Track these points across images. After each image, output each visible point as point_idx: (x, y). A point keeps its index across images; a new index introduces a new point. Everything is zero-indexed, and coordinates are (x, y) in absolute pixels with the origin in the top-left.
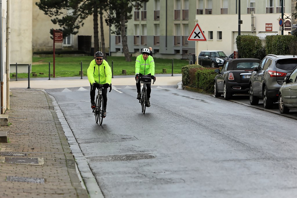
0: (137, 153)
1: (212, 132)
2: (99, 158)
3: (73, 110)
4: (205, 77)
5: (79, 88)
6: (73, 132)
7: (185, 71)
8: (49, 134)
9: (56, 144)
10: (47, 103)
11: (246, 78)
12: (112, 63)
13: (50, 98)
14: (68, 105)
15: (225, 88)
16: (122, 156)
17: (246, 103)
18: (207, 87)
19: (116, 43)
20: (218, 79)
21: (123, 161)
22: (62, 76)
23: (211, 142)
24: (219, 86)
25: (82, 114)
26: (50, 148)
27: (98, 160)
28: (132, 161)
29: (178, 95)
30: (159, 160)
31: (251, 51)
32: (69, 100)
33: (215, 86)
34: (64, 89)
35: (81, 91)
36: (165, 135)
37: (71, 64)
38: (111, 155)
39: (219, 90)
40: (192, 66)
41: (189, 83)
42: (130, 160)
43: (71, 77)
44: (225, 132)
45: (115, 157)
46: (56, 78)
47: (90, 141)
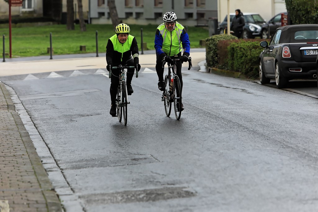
0: (162, 187)
1: (277, 145)
2: (100, 197)
3: (44, 109)
4: (243, 54)
5: (49, 73)
6: (49, 149)
7: (210, 44)
8: (12, 154)
9: (25, 174)
10: (4, 100)
11: (308, 54)
12: (97, 34)
13: (8, 91)
14: (35, 101)
15: (277, 70)
16: (137, 193)
17: (312, 94)
18: (247, 69)
19: (99, 5)
20: (266, 56)
21: (141, 203)
22: (22, 56)
23: (283, 164)
24: (266, 66)
25: (59, 117)
26: (18, 181)
27: (100, 201)
28: (157, 203)
29: (203, 82)
30: (204, 199)
31: (308, 12)
32: (37, 93)
33: (260, 67)
34: (27, 75)
35: (52, 78)
36: (202, 152)
37: (35, 38)
38: (120, 191)
39: (267, 73)
40: (221, 37)
41: (217, 62)
42: (154, 200)
43: (35, 56)
44: (299, 145)
45: (127, 196)
46: (13, 59)
47: (81, 164)
